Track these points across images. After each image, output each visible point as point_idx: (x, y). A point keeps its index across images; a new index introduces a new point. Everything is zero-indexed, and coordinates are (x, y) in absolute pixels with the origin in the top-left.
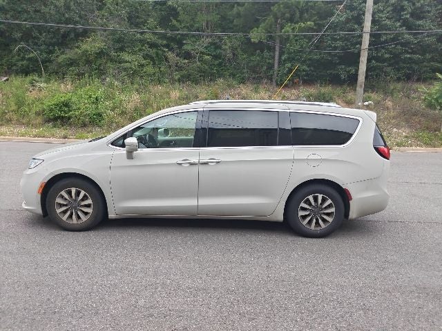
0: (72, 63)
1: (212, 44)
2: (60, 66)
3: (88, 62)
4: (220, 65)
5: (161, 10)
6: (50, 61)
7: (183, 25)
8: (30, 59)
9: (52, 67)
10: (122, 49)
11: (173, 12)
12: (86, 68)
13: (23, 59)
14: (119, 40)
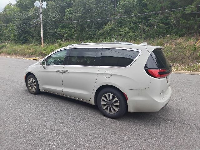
0: (102, 34)
1: (164, 17)
2: (98, 36)
3: (108, 33)
4: (169, 28)
5: (139, 6)
6: (95, 34)
7: (149, 10)
8: (89, 34)
9: (96, 37)
10: (121, 26)
11: (145, 5)
12: (107, 36)
13: (87, 34)
14: (120, 22)
